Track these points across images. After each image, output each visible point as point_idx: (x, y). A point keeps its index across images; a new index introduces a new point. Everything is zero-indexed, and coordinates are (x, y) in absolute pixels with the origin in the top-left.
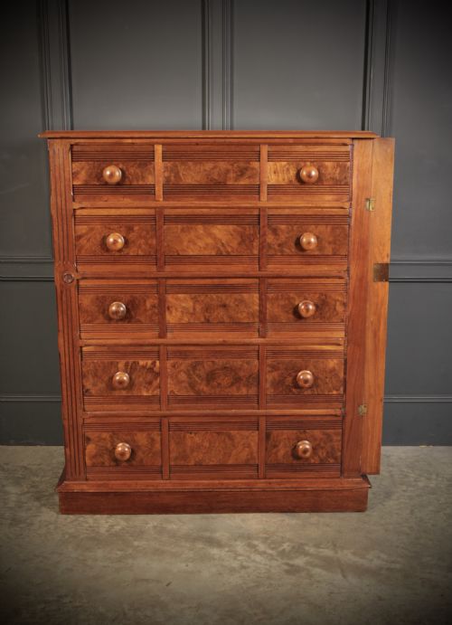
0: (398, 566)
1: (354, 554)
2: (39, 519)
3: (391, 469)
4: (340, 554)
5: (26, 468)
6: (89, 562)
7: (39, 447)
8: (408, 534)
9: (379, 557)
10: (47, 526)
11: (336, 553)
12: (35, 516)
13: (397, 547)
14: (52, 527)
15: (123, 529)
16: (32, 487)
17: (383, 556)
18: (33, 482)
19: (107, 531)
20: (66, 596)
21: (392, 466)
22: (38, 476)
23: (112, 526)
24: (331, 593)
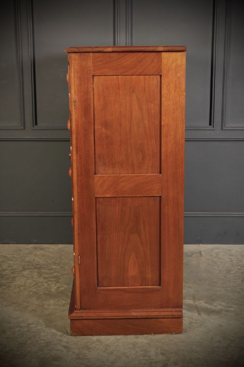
0: (232, 309)
1: (206, 302)
2: (14, 284)
3: (231, 257)
4: (197, 303)
5: (4, 257)
6: (46, 307)
7: (11, 245)
8: (239, 293)
9: (220, 305)
10: (19, 287)
11: (195, 302)
12: (12, 282)
13: (232, 299)
14: (22, 288)
15: (65, 289)
16: (9, 267)
17: (223, 304)
18: (9, 264)
19: (56, 290)
20: (33, 324)
21: (232, 256)
22: (12, 261)
23: (59, 288)
24: (191, 323)
